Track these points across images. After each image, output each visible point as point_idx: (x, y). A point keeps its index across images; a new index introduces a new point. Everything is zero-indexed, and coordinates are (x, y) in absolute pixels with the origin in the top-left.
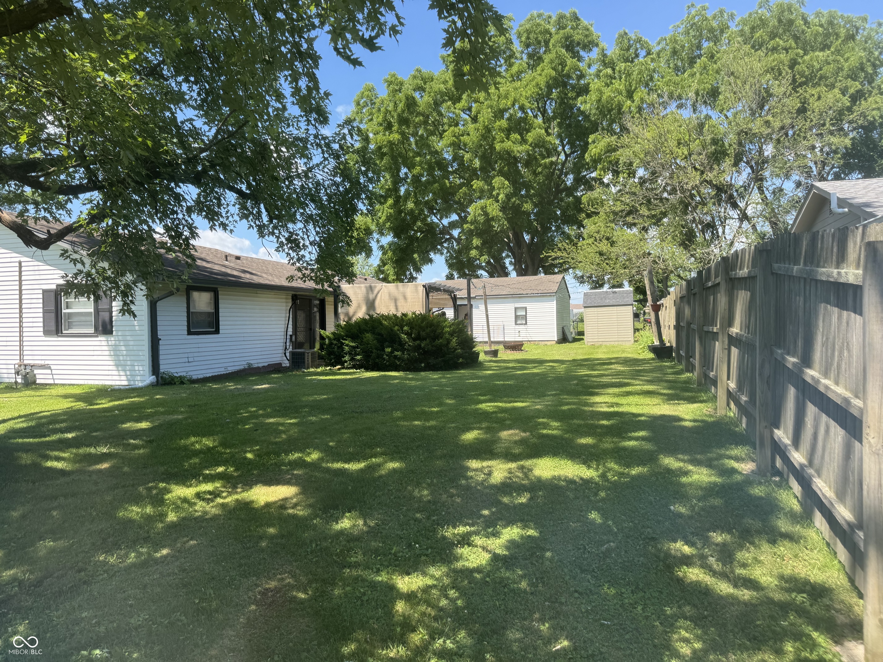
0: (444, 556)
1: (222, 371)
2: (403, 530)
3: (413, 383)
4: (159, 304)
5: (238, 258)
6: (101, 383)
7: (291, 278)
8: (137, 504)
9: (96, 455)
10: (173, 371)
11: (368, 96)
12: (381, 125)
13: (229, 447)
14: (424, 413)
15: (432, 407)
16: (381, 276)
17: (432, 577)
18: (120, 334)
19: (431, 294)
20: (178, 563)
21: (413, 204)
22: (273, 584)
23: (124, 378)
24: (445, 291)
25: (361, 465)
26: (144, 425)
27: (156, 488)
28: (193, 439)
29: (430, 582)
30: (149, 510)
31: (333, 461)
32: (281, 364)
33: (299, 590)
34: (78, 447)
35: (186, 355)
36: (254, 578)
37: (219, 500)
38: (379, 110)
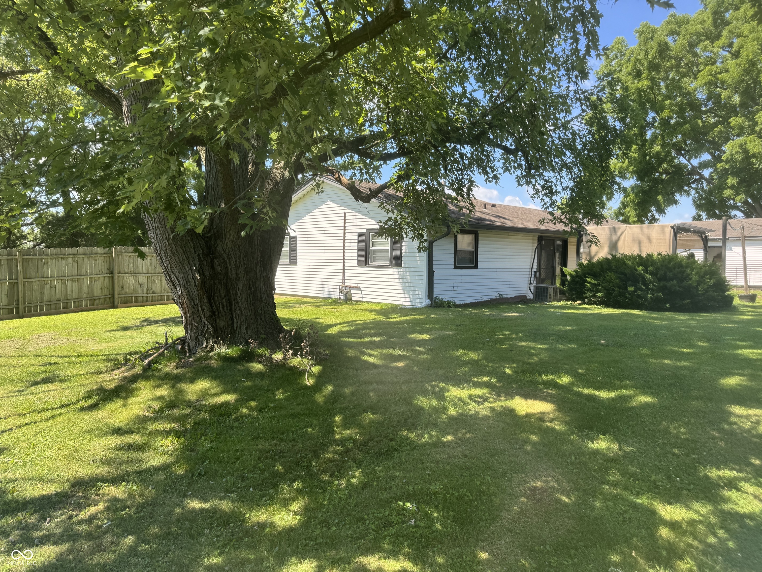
0: (709, 495)
1: (478, 299)
2: (660, 461)
3: (658, 322)
4: (435, 244)
5: (494, 206)
6: (393, 302)
7: (542, 221)
8: (426, 396)
9: (394, 356)
10: (442, 296)
11: (618, 49)
12: (630, 74)
13: (491, 362)
14: (673, 352)
15: (683, 348)
16: (621, 218)
17: (696, 512)
18: (407, 266)
19: (679, 235)
20: (460, 449)
21: (659, 147)
22: (539, 484)
23: (408, 300)
24: (695, 232)
25: (612, 394)
26: (425, 337)
27: (438, 386)
28: (462, 352)
29: (695, 517)
30: (434, 403)
31: (584, 387)
32: (525, 296)
33: (562, 493)
34: (382, 349)
35: (452, 285)
36: (523, 475)
37: (487, 404)
38: (629, 60)
